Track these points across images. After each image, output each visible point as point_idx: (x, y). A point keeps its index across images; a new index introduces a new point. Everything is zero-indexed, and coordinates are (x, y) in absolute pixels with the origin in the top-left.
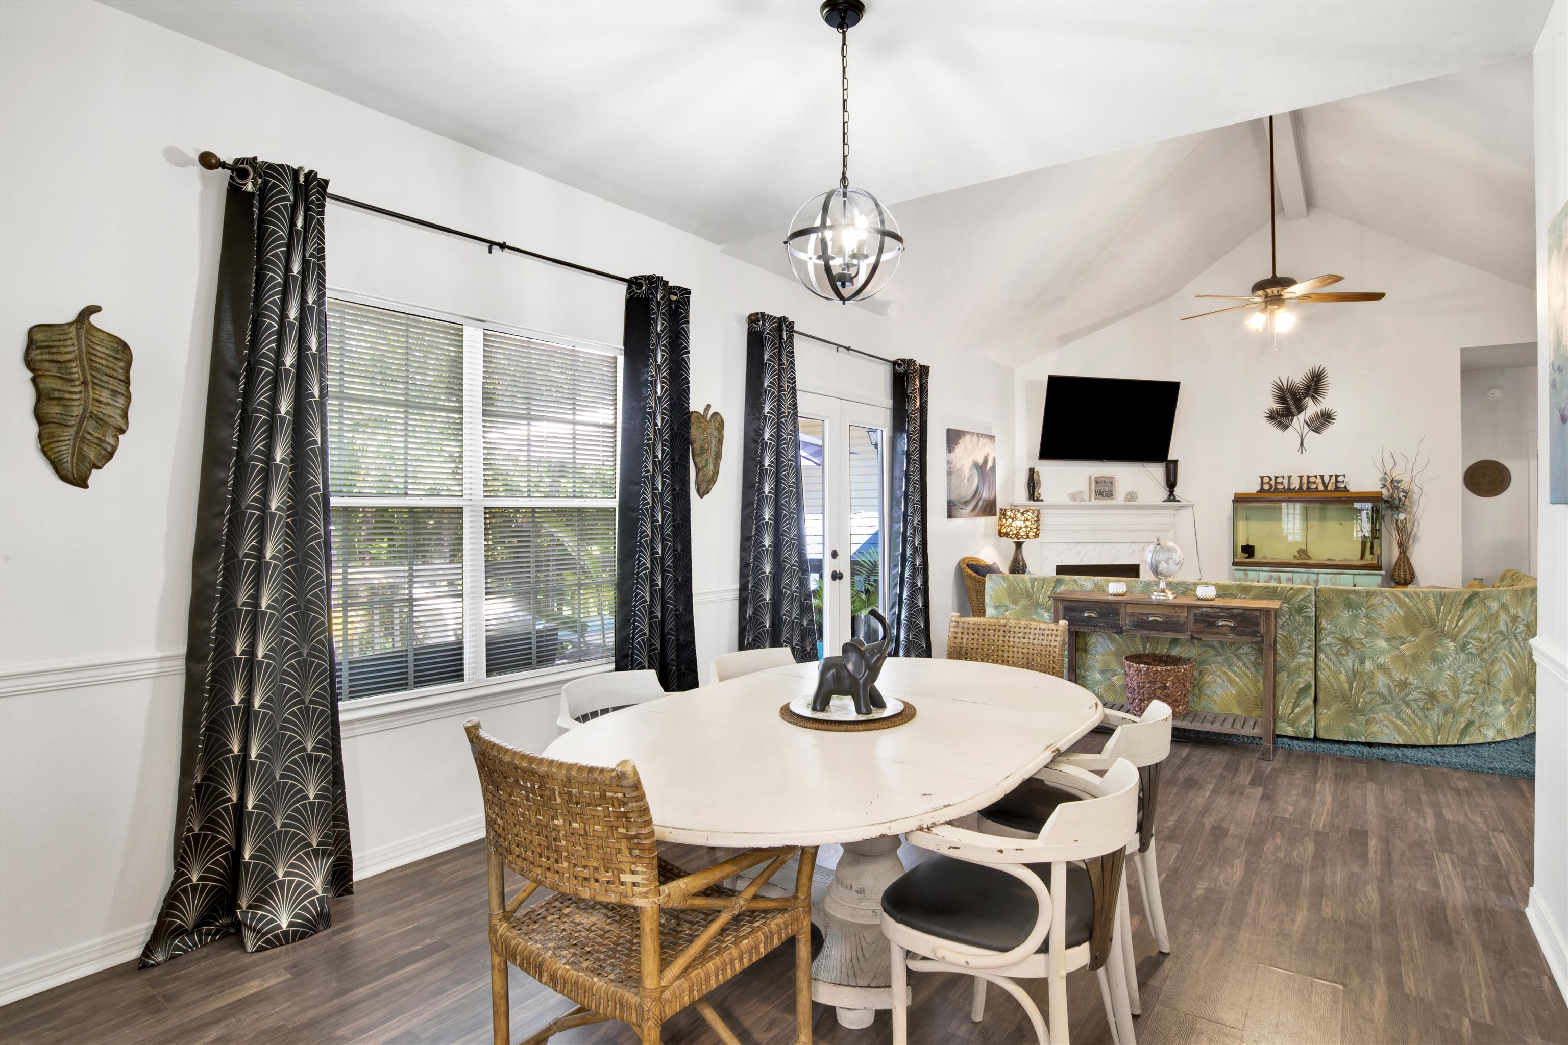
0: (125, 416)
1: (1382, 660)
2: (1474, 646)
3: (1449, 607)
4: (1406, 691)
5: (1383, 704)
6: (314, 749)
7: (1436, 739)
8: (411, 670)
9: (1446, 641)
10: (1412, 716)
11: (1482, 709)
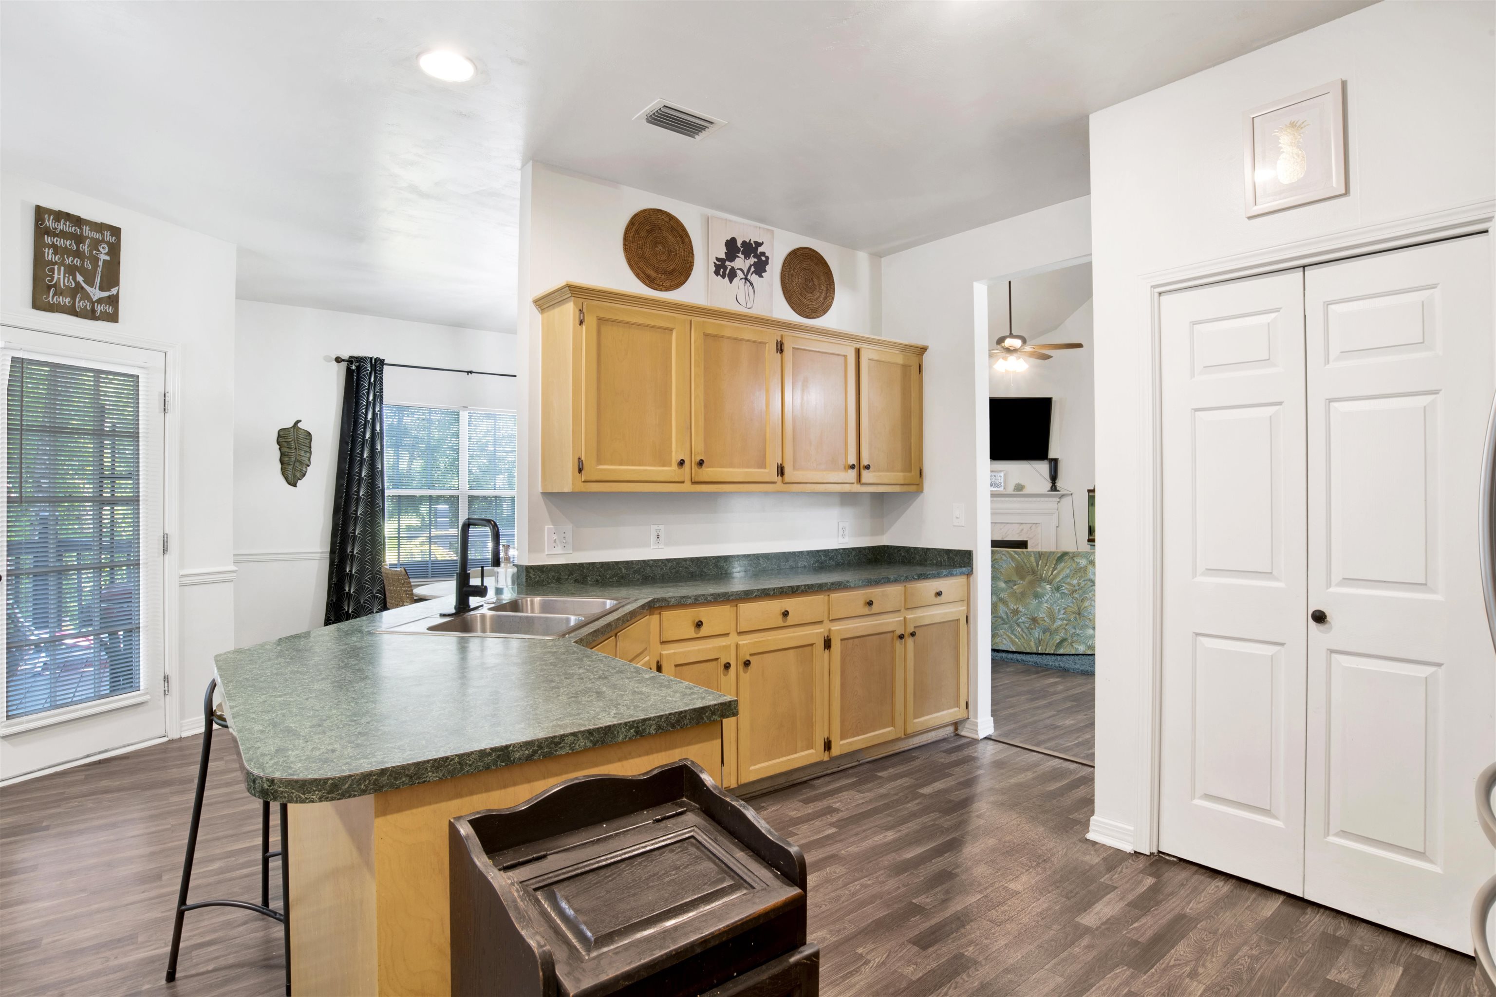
0: (309, 460)
1: (1002, 595)
2: (1066, 588)
3: (1045, 562)
4: (1018, 616)
5: (1003, 624)
6: (376, 593)
7: (1037, 649)
8: (430, 570)
9: (1043, 584)
10: (1021, 632)
11: (1074, 631)
